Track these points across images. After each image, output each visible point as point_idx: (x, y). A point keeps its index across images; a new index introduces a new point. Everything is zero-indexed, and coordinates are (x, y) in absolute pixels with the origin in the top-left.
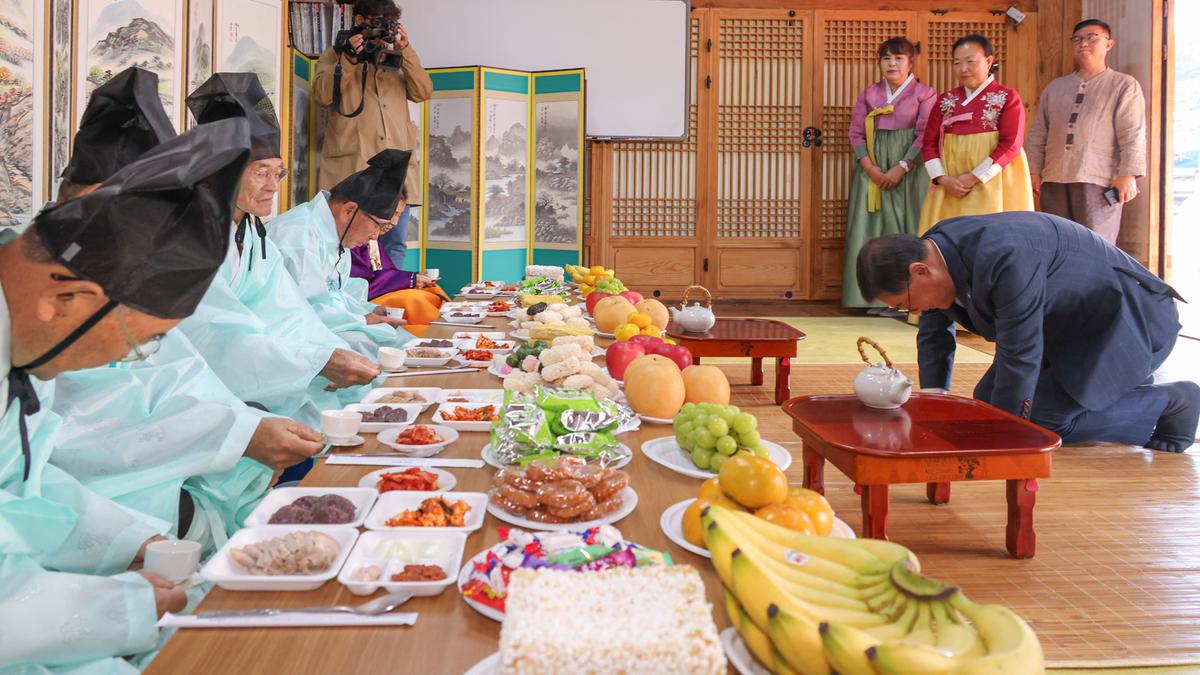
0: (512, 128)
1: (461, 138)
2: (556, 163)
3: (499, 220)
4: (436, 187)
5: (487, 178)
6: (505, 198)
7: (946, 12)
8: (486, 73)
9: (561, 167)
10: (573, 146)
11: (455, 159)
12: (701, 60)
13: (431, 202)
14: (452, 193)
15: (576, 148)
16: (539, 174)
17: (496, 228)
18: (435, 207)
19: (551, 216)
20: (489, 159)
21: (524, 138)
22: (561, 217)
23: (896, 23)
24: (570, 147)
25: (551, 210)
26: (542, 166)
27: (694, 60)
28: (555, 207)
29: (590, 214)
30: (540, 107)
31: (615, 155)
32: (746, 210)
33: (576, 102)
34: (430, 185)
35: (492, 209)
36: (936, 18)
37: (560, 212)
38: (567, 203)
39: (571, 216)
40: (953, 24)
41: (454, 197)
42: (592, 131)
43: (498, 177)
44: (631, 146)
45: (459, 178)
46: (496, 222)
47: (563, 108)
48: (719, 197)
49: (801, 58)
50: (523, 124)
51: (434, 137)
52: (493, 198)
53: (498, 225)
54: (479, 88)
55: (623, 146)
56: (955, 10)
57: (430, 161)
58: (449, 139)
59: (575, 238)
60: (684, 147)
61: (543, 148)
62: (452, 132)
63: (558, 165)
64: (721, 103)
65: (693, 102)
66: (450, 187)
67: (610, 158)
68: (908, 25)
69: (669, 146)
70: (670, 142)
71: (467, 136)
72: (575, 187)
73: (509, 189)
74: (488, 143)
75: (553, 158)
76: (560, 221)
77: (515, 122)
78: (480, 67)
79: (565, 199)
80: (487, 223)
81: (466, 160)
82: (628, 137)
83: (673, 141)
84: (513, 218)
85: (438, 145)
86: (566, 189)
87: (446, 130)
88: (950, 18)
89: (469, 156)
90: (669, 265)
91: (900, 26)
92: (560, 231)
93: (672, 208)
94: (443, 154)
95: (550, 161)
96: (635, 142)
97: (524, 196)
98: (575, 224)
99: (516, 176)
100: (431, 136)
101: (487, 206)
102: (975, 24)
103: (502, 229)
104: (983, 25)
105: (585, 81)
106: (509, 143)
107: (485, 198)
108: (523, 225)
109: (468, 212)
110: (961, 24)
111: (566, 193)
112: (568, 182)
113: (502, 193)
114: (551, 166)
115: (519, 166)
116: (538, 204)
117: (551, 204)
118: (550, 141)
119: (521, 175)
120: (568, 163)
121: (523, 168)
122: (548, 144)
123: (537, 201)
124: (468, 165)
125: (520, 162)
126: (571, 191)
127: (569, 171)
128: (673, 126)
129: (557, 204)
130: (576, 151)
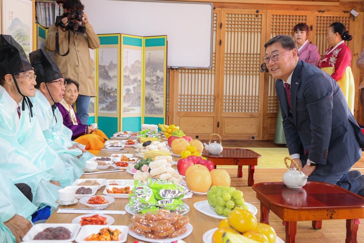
0: (135, 62)
1: (113, 67)
2: (154, 78)
3: (129, 104)
4: (102, 88)
5: (124, 85)
6: (132, 94)
7: (324, 11)
8: (123, 37)
9: (157, 80)
10: (162, 71)
11: (110, 76)
12: (217, 32)
13: (100, 95)
14: (109, 92)
15: (163, 72)
16: (146, 83)
17: (128, 108)
18: (102, 98)
19: (152, 102)
20: (125, 76)
21: (140, 67)
22: (156, 103)
23: (303, 16)
24: (160, 71)
25: (152, 100)
26: (148, 79)
27: (215, 32)
28: (154, 98)
29: (169, 101)
30: (147, 52)
31: (180, 75)
32: (236, 100)
33: (163, 51)
34: (99, 88)
35: (127, 99)
36: (320, 14)
37: (156, 101)
38: (159, 96)
39: (160, 102)
40: (327, 17)
41: (110, 93)
42: (170, 65)
43: (129, 85)
44: (187, 71)
45: (112, 85)
46: (128, 105)
47: (157, 53)
48: (224, 94)
49: (261, 32)
50: (140, 60)
51: (101, 66)
52: (127, 94)
53: (129, 106)
54: (121, 44)
55: (183, 71)
56: (328, 10)
57: (99, 77)
58: (108, 67)
59: (162, 112)
60: (210, 72)
61: (149, 71)
62: (109, 64)
63: (155, 79)
64: (226, 52)
65: (214, 51)
66: (108, 89)
67: (178, 76)
68: (308, 17)
69: (203, 71)
70: (203, 69)
71: (115, 66)
72: (162, 89)
73: (134, 90)
74: (125, 69)
75: (153, 76)
76: (156, 105)
77: (136, 60)
78: (121, 34)
79: (158, 95)
80: (124, 105)
81: (115, 77)
82: (185, 67)
83: (205, 69)
84: (136, 103)
85: (103, 70)
86: (158, 90)
87: (106, 63)
88: (325, 15)
89: (116, 75)
90: (203, 125)
91: (304, 18)
92: (156, 109)
93: (204, 99)
94: (105, 74)
95: (152, 77)
96: (188, 69)
97: (140, 93)
98: (162, 106)
99: (137, 84)
100: (99, 65)
101: (124, 97)
102: (337, 17)
103: (131, 108)
104: (340, 17)
105: (167, 41)
106: (134, 69)
107: (123, 94)
108: (140, 106)
109: (116, 100)
110: (330, 17)
111: (158, 92)
112: (160, 87)
113: (131, 92)
114: (152, 80)
115: (138, 80)
116: (146, 97)
117: (152, 97)
118: (151, 68)
119: (139, 84)
120: (160, 78)
121: (140, 81)
122: (151, 70)
123: (146, 95)
124: (116, 79)
125: (138, 78)
126: (160, 91)
127: (160, 82)
128: (205, 62)
129: (155, 97)
130: (163, 73)
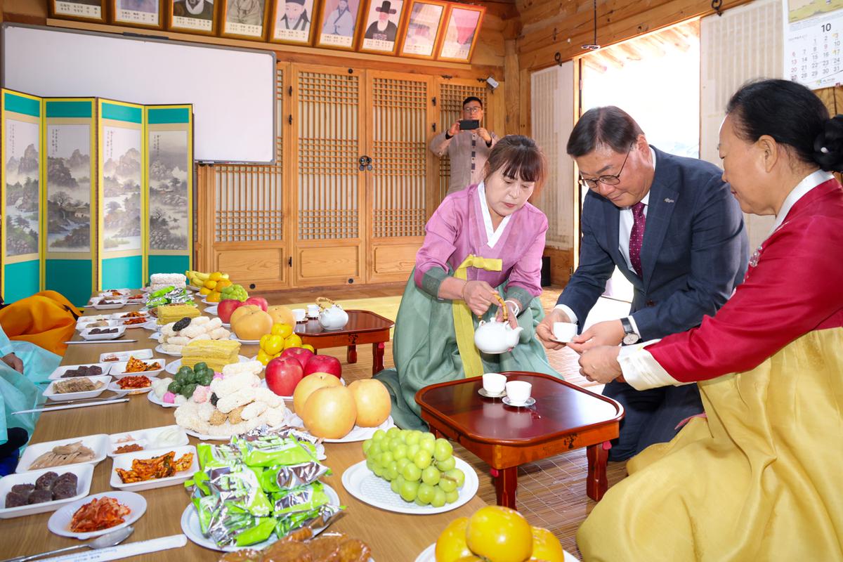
0: (128, 153)
1: (79, 160)
2: (168, 182)
3: (117, 232)
4: (55, 203)
5: (106, 196)
6: (122, 212)
7: (451, 77)
8: (103, 104)
9: (173, 185)
10: (183, 168)
11: (74, 179)
12: (284, 102)
13: (50, 217)
14: (71, 209)
15: (186, 171)
16: (152, 191)
17: (114, 239)
18: (54, 222)
19: (164, 227)
20: (107, 179)
21: (139, 161)
22: (173, 228)
23: (420, 83)
24: (180, 169)
25: (164, 222)
26: (155, 185)
27: (279, 102)
28: (167, 219)
29: (197, 224)
30: (153, 135)
31: (217, 175)
32: (319, 219)
33: (186, 132)
34: (49, 202)
35: (110, 223)
36: (445, 81)
37: (172, 224)
38: (178, 216)
39: (182, 227)
40: (455, 86)
41: (73, 213)
42: (198, 157)
43: (115, 195)
44: (230, 168)
45: (77, 196)
46: (114, 234)
47: (174, 136)
48: (300, 208)
49: (357, 105)
50: (137, 148)
51: (52, 159)
52: (111, 213)
53: (116, 236)
54: (97, 117)
55: (224, 168)
56: (457, 77)
57: (49, 181)
58: (68, 161)
59: (186, 245)
60: (273, 170)
61: (156, 169)
62: (71, 155)
63: (170, 185)
64: (300, 136)
65: (279, 134)
66: (70, 204)
67: (213, 178)
68: (428, 84)
69: (260, 169)
70: (261, 166)
71: (86, 159)
72: (185, 203)
73: (125, 205)
74: (106, 165)
75: (165, 178)
76: (172, 231)
77: (130, 148)
78: (97, 99)
79: (176, 213)
80: (105, 235)
81: (85, 180)
82: (228, 162)
83: (263, 165)
84: (130, 230)
85: (57, 166)
86: (177, 204)
87: (65, 153)
88: (453, 82)
89: (88, 177)
90: (263, 263)
91: (423, 86)
92: (173, 239)
93: (263, 218)
94: (62, 174)
95: (163, 181)
96: (233, 165)
97: (139, 210)
98: (185, 233)
99: (132, 193)
100: (49, 158)
101: (106, 220)
102: (469, 87)
103: (120, 239)
104: (473, 88)
105: (193, 115)
106: (128, 165)
107: (104, 212)
108: (139, 235)
109: (88, 226)
110: (460, 87)
111: (177, 208)
112: (179, 198)
113: (119, 209)
114: (163, 185)
115: (135, 185)
116: (152, 217)
117: (164, 217)
118: (162, 164)
119: (137, 193)
120: (179, 182)
121: (138, 187)
122: (161, 167)
123: (151, 214)
124: (87, 185)
125: (135, 182)
126: (181, 205)
127: (179, 189)
128: (264, 154)
129: (170, 217)
130: (186, 173)
